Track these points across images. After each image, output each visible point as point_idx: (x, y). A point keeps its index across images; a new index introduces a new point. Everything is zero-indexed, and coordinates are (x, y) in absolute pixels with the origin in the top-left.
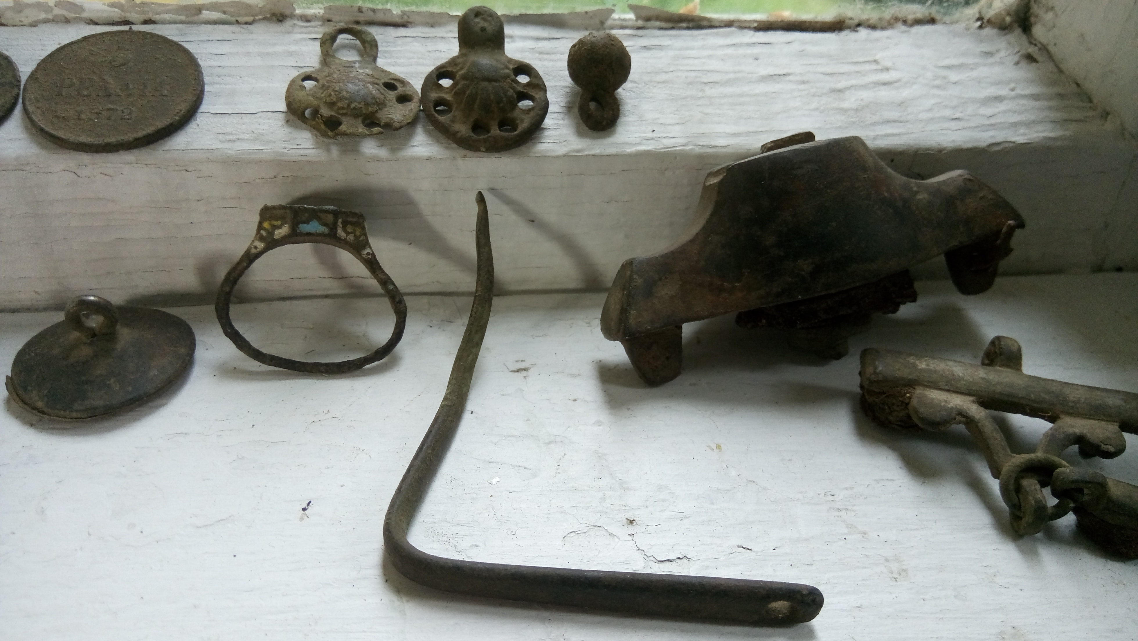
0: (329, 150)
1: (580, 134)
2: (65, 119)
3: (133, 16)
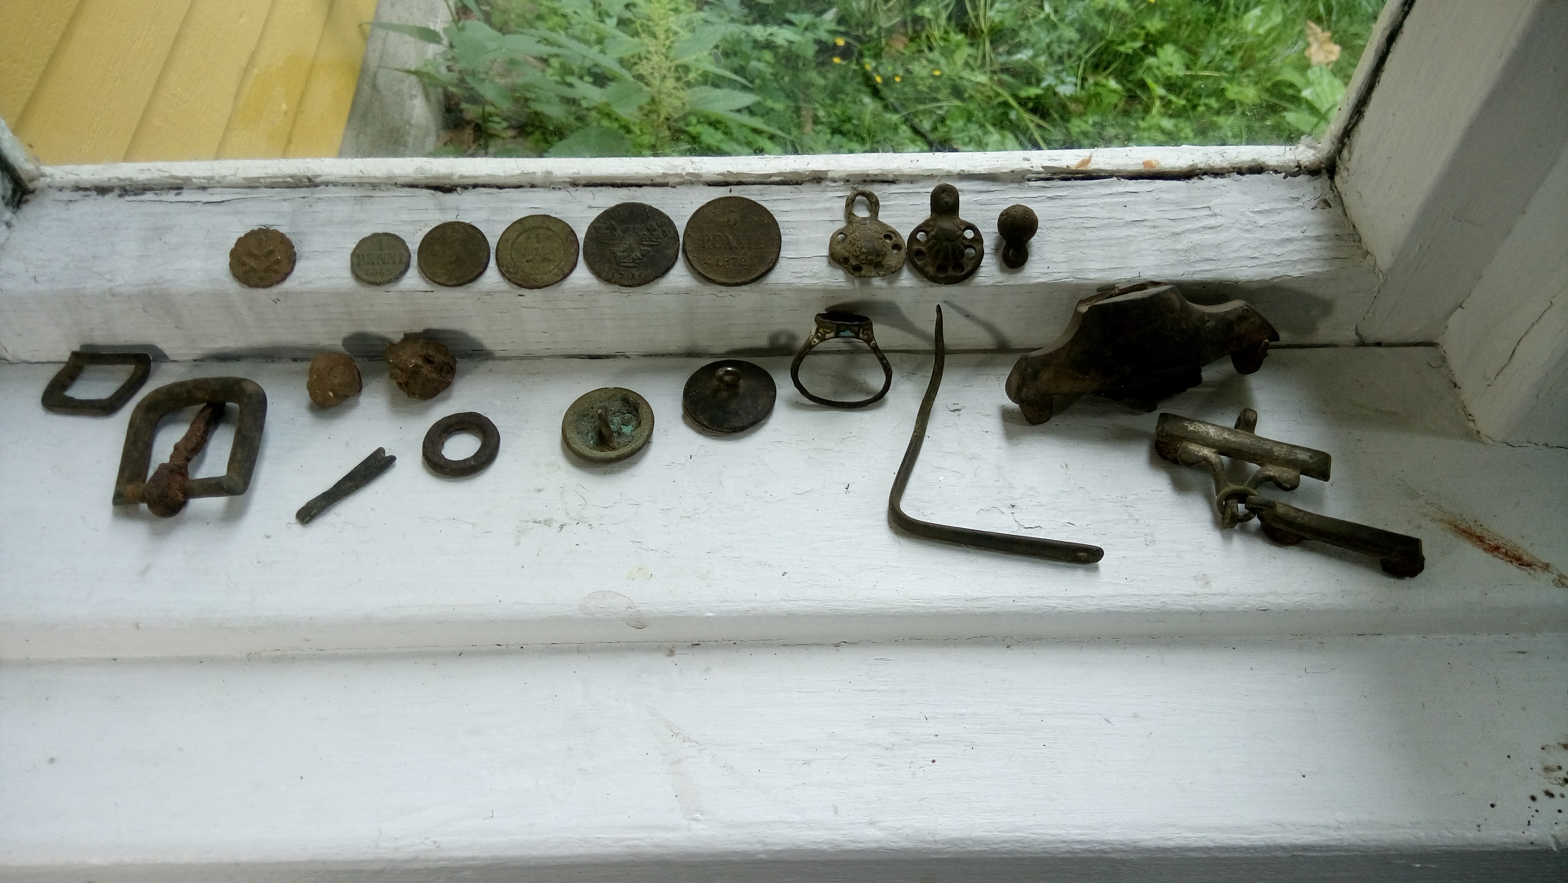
0: (853, 283)
1: (1002, 270)
2: (711, 265)
3: (731, 179)
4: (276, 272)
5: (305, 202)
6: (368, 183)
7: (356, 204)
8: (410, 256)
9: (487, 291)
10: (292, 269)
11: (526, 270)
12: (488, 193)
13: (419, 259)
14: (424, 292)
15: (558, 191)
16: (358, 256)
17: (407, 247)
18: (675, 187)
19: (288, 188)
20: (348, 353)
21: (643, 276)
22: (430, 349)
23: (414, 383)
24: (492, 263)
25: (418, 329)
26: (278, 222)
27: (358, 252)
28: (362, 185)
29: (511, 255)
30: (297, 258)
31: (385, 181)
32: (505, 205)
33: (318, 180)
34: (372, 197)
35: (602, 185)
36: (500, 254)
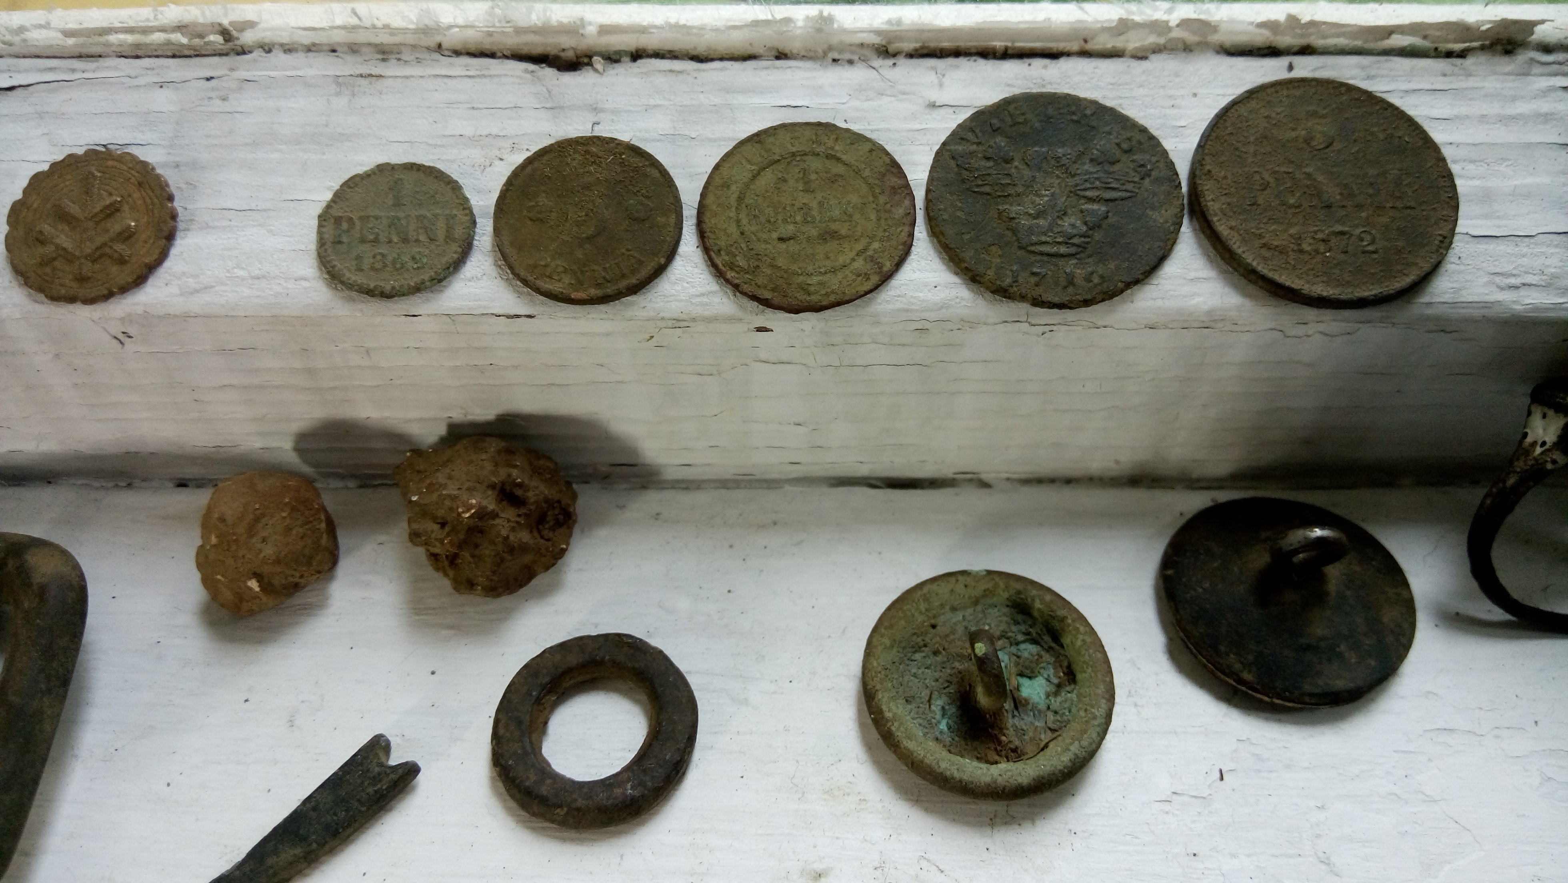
2: (1282, 251)
3: (1285, 40)
4: (122, 261)
5: (213, 89)
6: (370, 44)
7: (338, 94)
8: (474, 223)
9: (675, 316)
10: (163, 256)
11: (781, 262)
12: (671, 71)
13: (497, 231)
14: (509, 317)
15: (847, 66)
16: (338, 220)
17: (466, 200)
18: (1144, 58)
19: (174, 56)
20: (307, 470)
21: (1096, 280)
22: (516, 467)
23: (473, 556)
24: (689, 243)
25: (485, 413)
26: (140, 138)
27: (336, 212)
28: (354, 49)
29: (738, 222)
30: (181, 225)
31: (410, 39)
32: (717, 100)
33: (248, 38)
34: (381, 76)
35: (957, 53)
36: (710, 222)
